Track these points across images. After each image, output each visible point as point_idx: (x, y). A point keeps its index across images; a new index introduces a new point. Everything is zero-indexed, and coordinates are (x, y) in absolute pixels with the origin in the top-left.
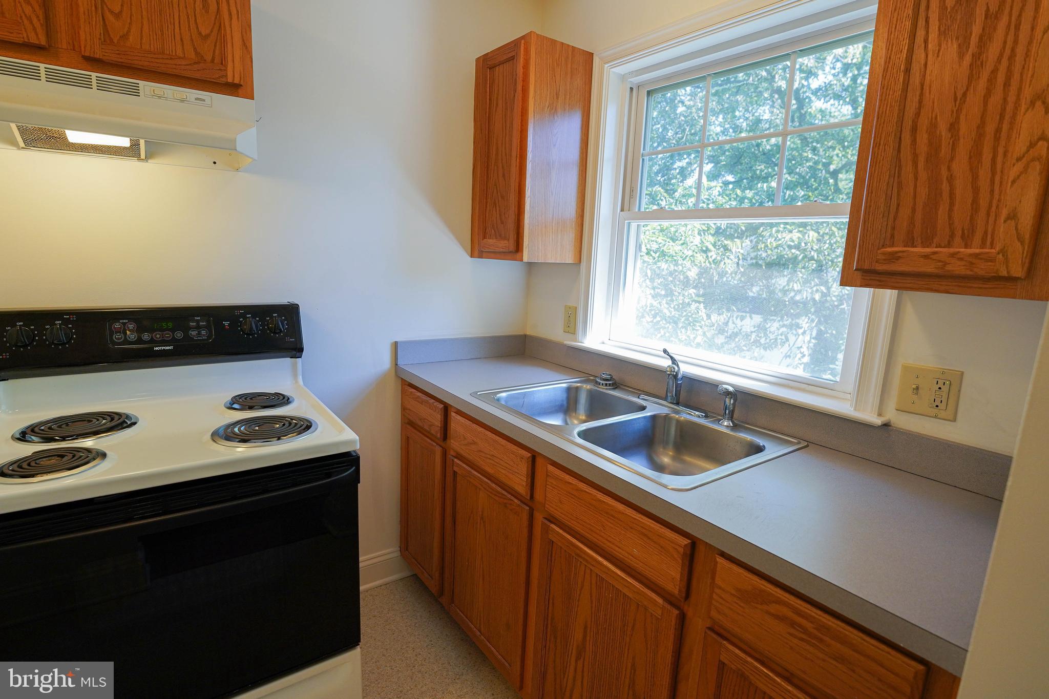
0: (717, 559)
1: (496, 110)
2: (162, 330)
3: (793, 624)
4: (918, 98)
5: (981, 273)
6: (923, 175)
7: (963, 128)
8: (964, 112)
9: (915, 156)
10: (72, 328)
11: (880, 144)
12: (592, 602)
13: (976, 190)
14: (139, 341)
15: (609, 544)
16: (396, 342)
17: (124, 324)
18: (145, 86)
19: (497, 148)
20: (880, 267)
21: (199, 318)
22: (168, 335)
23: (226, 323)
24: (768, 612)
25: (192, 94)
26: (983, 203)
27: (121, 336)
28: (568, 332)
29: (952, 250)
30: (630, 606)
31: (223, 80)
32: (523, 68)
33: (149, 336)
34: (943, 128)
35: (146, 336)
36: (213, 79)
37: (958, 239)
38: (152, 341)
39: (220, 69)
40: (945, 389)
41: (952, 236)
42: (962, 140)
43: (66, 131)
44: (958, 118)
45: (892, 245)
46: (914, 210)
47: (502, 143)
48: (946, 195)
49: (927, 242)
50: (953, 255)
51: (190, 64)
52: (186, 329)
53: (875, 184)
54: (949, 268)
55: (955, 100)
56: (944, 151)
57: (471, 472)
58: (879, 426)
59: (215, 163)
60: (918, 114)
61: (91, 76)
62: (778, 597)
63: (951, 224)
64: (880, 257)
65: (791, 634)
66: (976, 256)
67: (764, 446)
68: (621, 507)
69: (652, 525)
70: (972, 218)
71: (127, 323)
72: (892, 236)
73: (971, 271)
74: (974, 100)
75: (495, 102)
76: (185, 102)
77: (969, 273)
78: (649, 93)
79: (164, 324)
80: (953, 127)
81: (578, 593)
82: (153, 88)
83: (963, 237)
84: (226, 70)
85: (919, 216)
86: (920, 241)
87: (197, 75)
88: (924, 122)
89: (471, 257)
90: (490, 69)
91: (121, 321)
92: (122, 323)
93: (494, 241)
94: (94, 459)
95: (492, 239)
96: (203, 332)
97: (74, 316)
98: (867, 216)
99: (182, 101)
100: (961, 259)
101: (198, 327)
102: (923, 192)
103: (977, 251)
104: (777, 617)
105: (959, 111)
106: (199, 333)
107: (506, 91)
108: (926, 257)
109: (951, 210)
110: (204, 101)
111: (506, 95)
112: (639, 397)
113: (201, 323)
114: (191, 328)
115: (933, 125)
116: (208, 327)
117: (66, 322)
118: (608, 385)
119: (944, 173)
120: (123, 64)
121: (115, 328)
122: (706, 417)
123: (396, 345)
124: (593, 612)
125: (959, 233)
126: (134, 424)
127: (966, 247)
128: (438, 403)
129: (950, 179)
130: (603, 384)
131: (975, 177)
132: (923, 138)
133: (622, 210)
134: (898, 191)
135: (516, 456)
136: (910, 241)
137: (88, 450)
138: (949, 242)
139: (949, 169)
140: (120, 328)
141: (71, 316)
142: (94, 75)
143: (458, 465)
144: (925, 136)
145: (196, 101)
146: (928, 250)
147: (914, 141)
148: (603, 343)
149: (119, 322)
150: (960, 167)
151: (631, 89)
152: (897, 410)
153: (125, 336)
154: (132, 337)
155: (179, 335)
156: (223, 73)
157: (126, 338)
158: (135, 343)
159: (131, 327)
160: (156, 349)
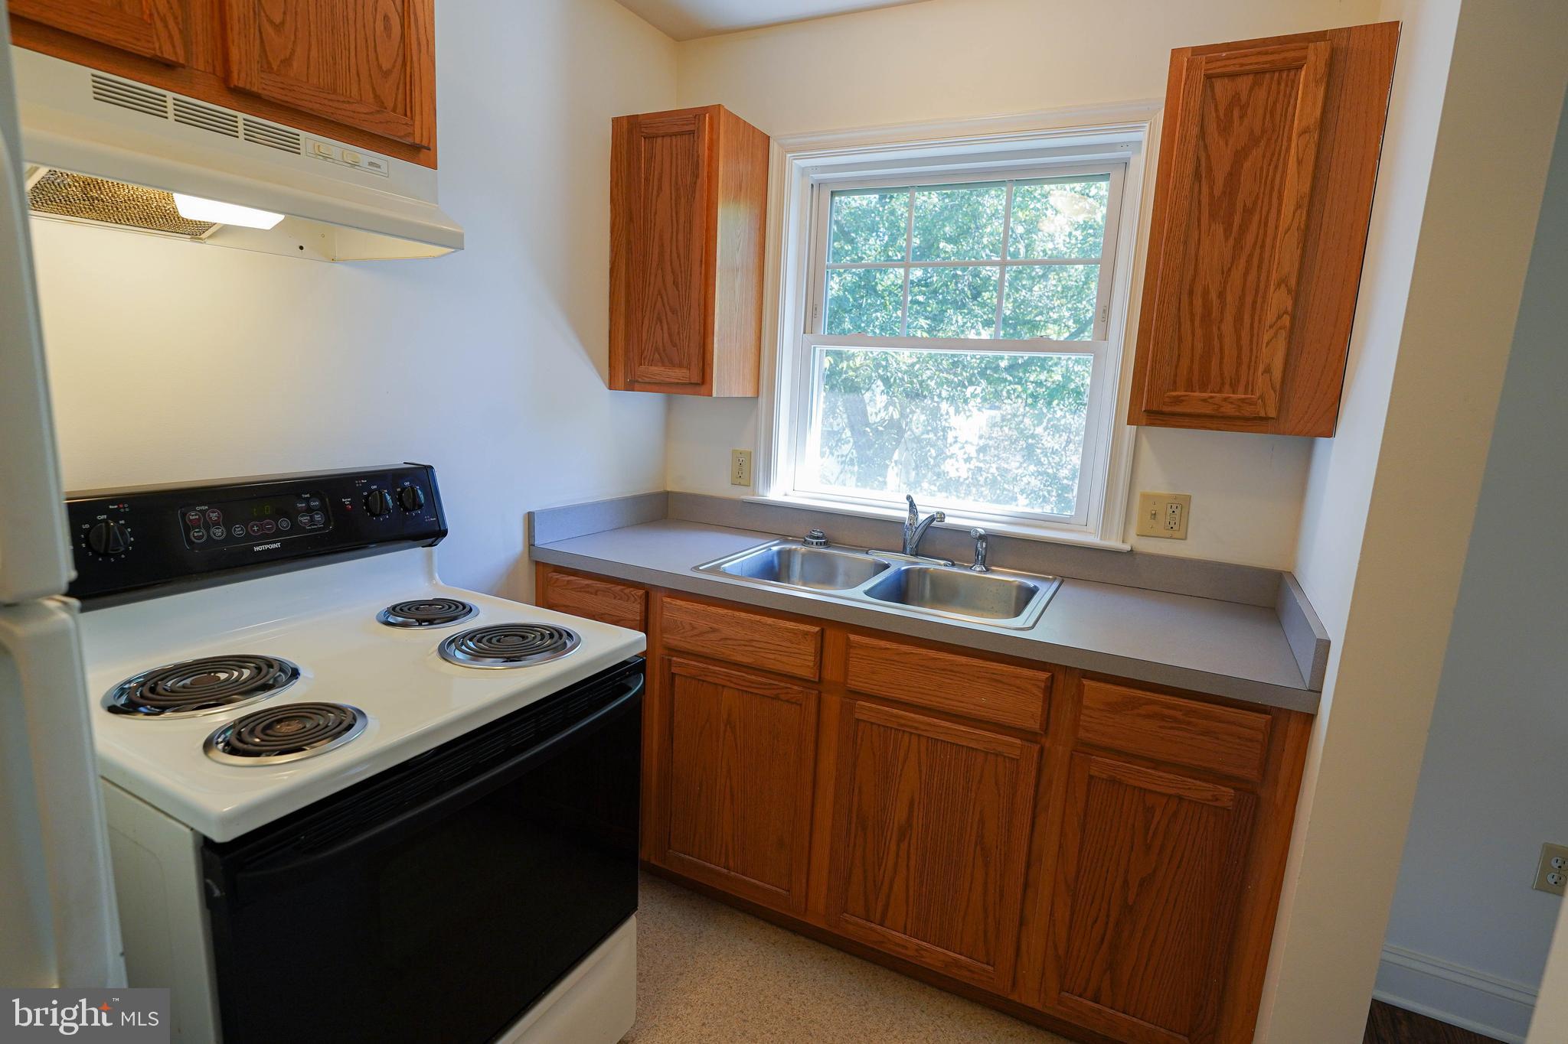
0: (1084, 682)
1: (658, 196)
2: (258, 517)
3: (1163, 717)
4: (1193, 266)
5: (1247, 414)
6: (1199, 332)
7: (1229, 298)
8: (1229, 284)
9: (1192, 315)
11: (1164, 302)
12: (920, 771)
13: (1239, 348)
14: (230, 538)
15: (948, 702)
16: (529, 513)
17: (205, 513)
18: (308, 139)
19: (662, 246)
20: (1166, 409)
21: (308, 496)
22: (269, 525)
23: (347, 501)
24: (1139, 715)
25: (365, 155)
26: (1245, 360)
27: (201, 534)
28: (740, 484)
29: (1225, 395)
30: (975, 760)
31: (408, 141)
32: (709, 149)
33: (242, 529)
34: (1213, 295)
35: (238, 531)
36: (399, 137)
37: (1227, 387)
38: (248, 537)
39: (406, 124)
40: (1177, 512)
41: (1223, 384)
42: (1228, 306)
43: (176, 196)
44: (1225, 288)
45: (1175, 390)
46: (1192, 361)
47: (672, 238)
48: (1217, 350)
49: (1203, 387)
50: (1225, 399)
51: (371, 113)
52: (291, 514)
53: (1161, 336)
54: (1222, 409)
55: (1223, 273)
56: (1215, 314)
57: (708, 669)
58: (1128, 551)
59: (301, 248)
60: (1193, 280)
61: (236, 117)
62: (1149, 699)
63: (1222, 374)
64: (1167, 400)
65: (1160, 727)
66: (1243, 400)
67: (1035, 587)
68: (963, 659)
69: (1005, 669)
70: (1237, 371)
71: (206, 510)
72: (1175, 382)
73: (1240, 412)
74: (1236, 275)
75: (656, 183)
76: (328, 159)
77: (1237, 414)
78: (833, 194)
79: (259, 509)
80: (1221, 295)
81: (900, 767)
82: (317, 144)
83: (1231, 384)
84: (413, 125)
85: (1196, 367)
86: (1197, 387)
87: (377, 130)
88: (1198, 290)
89: (610, 388)
90: (645, 138)
91: (198, 507)
92: (200, 511)
93: (662, 369)
95: (656, 366)
96: (318, 517)
97: (126, 505)
98: (1154, 364)
99: (353, 165)
100: (1232, 403)
101: (310, 510)
102: (1199, 346)
103: (1243, 396)
104: (1148, 716)
105: (1226, 282)
106: (312, 519)
107: (677, 173)
108: (1204, 400)
109: (1221, 363)
110: (380, 167)
111: (677, 177)
112: (867, 553)
113: (312, 504)
114: (299, 512)
115: (1206, 293)
116: (322, 509)
117: (116, 514)
118: (819, 544)
119: (1215, 329)
121: (191, 520)
122: (953, 565)
123: (530, 518)
124: (923, 782)
125: (1227, 380)
127: (1233, 393)
128: (631, 589)
129: (1221, 337)
130: (817, 543)
131: (1239, 338)
132: (1198, 302)
133: (804, 333)
134: (1179, 344)
135: (795, 634)
136: (1190, 387)
138: (1220, 388)
139: (1219, 328)
140: (199, 519)
141: (121, 506)
142: (241, 116)
143: (680, 665)
144: (1200, 300)
145: (371, 167)
146: (1205, 395)
147: (1191, 303)
148: (786, 495)
149: (196, 511)
150: (1228, 327)
151: (812, 185)
152: (1138, 535)
153: (208, 532)
154: (219, 533)
155: (284, 524)
156: (410, 130)
157: (209, 535)
158: (225, 541)
159: (214, 516)
160: (256, 549)
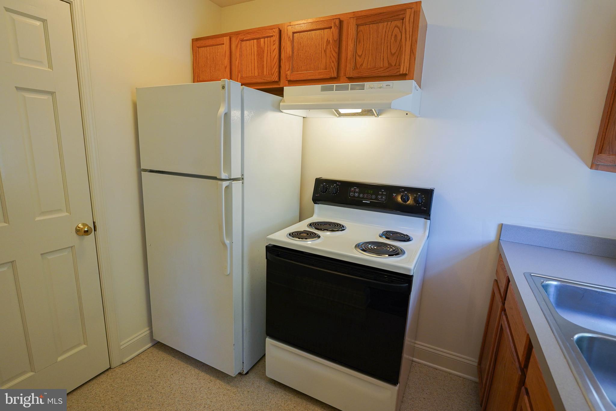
2: (368, 193)
10: (338, 188)
14: (359, 197)
16: (502, 224)
17: (355, 189)
18: (367, 84)
21: (383, 190)
22: (370, 196)
23: (394, 195)
25: (384, 83)
27: (352, 194)
31: (398, 73)
35: (361, 195)
36: (394, 74)
38: (363, 198)
39: (397, 68)
43: (339, 110)
51: (384, 70)
52: (377, 195)
59: (407, 114)
61: (349, 85)
79: (369, 191)
82: (370, 85)
84: (400, 68)
87: (387, 74)
91: (354, 187)
94: (315, 238)
95: (606, 154)
96: (384, 197)
99: (380, 88)
101: (382, 195)
106: (382, 198)
110: (390, 85)
113: (384, 193)
114: (379, 194)
116: (386, 195)
117: (337, 185)
120: (359, 77)
121: (352, 190)
123: (501, 227)
126: (344, 230)
137: (315, 234)
141: (339, 183)
145: (387, 87)
153: (354, 194)
154: (356, 195)
155: (374, 197)
156: (398, 70)
157: (354, 195)
158: (357, 197)
159: (357, 190)
160: (363, 201)
